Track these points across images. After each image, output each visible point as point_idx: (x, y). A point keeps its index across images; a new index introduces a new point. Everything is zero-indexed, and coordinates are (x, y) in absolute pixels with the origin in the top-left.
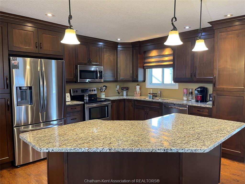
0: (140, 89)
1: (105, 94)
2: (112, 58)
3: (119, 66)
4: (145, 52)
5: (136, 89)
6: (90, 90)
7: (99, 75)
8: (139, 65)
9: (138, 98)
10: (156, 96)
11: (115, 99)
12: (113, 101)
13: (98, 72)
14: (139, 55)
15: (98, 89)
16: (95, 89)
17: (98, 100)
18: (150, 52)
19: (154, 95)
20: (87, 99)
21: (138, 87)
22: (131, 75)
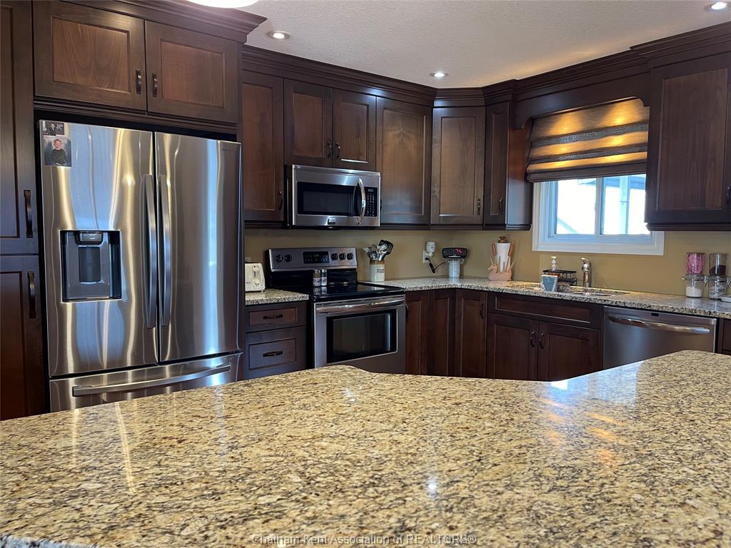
0: (512, 254)
1: (386, 271)
2: (411, 146)
3: (435, 172)
4: (533, 122)
5: (494, 252)
6: (333, 255)
7: (364, 202)
8: (510, 169)
9: (503, 285)
10: (572, 282)
11: (418, 289)
12: (413, 296)
13: (362, 191)
14: (510, 134)
15: (360, 252)
16: (353, 251)
17: (361, 289)
18: (551, 122)
19: (564, 276)
20: (321, 286)
21: (503, 250)
22: (479, 204)
